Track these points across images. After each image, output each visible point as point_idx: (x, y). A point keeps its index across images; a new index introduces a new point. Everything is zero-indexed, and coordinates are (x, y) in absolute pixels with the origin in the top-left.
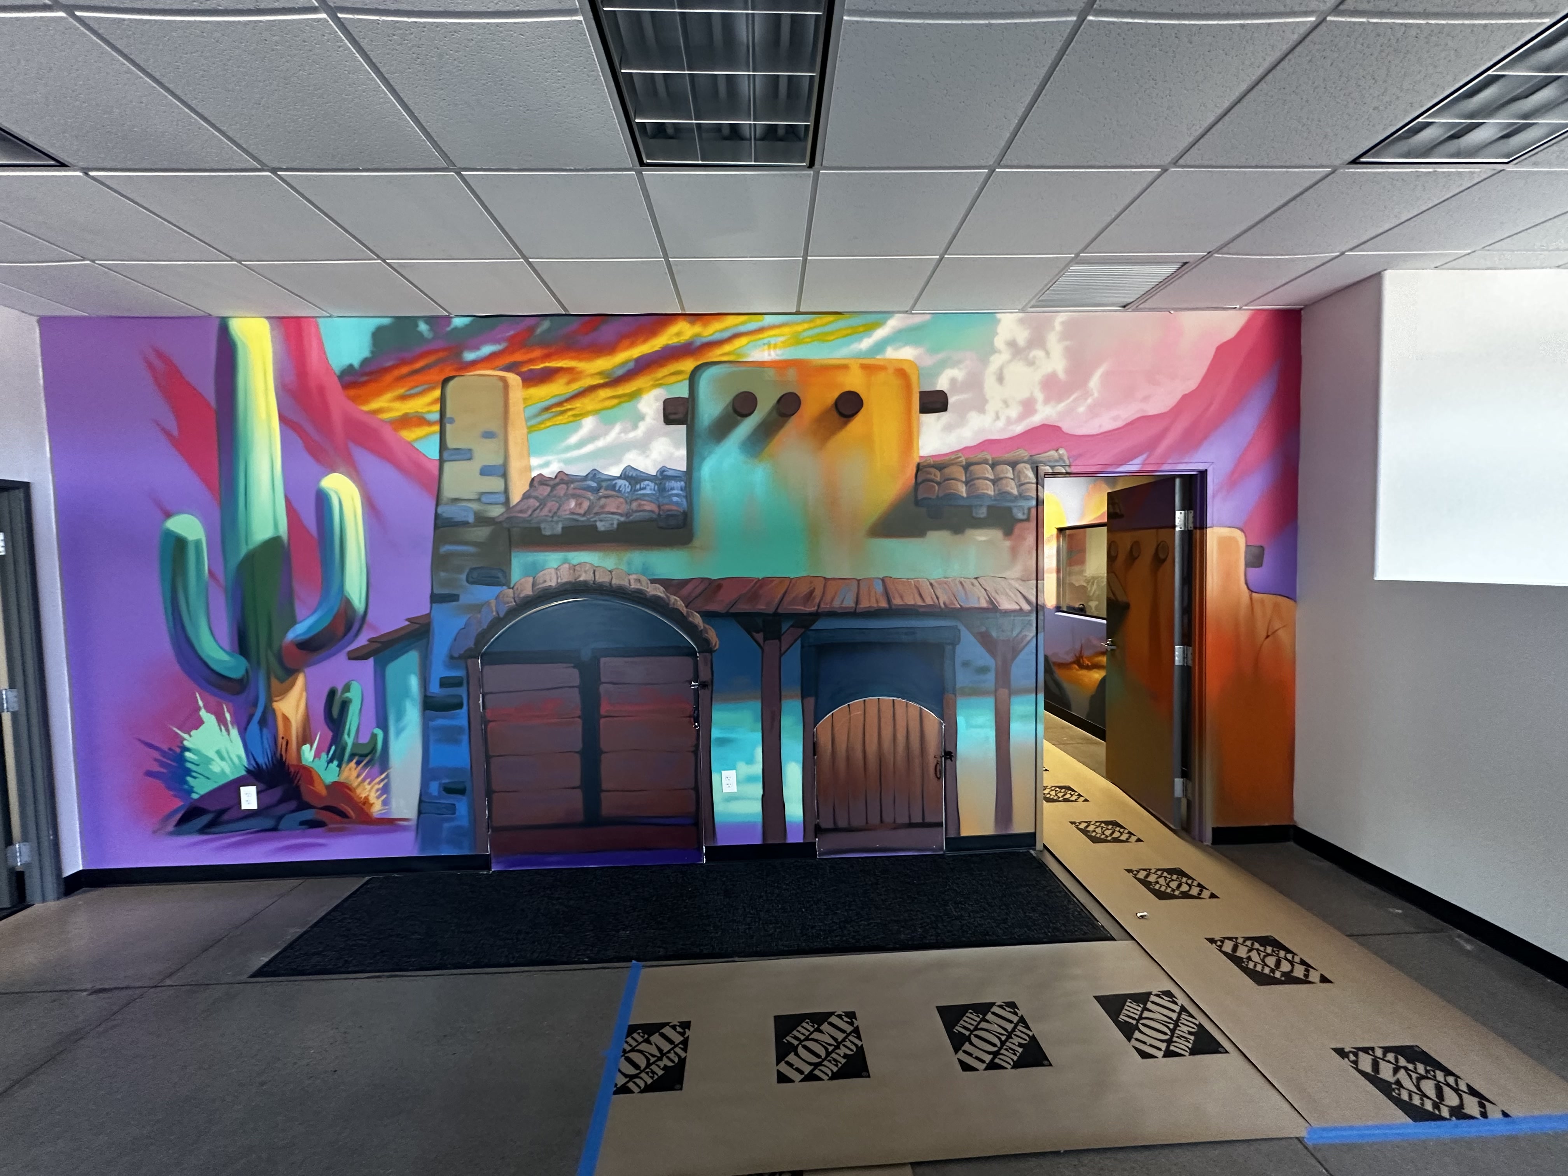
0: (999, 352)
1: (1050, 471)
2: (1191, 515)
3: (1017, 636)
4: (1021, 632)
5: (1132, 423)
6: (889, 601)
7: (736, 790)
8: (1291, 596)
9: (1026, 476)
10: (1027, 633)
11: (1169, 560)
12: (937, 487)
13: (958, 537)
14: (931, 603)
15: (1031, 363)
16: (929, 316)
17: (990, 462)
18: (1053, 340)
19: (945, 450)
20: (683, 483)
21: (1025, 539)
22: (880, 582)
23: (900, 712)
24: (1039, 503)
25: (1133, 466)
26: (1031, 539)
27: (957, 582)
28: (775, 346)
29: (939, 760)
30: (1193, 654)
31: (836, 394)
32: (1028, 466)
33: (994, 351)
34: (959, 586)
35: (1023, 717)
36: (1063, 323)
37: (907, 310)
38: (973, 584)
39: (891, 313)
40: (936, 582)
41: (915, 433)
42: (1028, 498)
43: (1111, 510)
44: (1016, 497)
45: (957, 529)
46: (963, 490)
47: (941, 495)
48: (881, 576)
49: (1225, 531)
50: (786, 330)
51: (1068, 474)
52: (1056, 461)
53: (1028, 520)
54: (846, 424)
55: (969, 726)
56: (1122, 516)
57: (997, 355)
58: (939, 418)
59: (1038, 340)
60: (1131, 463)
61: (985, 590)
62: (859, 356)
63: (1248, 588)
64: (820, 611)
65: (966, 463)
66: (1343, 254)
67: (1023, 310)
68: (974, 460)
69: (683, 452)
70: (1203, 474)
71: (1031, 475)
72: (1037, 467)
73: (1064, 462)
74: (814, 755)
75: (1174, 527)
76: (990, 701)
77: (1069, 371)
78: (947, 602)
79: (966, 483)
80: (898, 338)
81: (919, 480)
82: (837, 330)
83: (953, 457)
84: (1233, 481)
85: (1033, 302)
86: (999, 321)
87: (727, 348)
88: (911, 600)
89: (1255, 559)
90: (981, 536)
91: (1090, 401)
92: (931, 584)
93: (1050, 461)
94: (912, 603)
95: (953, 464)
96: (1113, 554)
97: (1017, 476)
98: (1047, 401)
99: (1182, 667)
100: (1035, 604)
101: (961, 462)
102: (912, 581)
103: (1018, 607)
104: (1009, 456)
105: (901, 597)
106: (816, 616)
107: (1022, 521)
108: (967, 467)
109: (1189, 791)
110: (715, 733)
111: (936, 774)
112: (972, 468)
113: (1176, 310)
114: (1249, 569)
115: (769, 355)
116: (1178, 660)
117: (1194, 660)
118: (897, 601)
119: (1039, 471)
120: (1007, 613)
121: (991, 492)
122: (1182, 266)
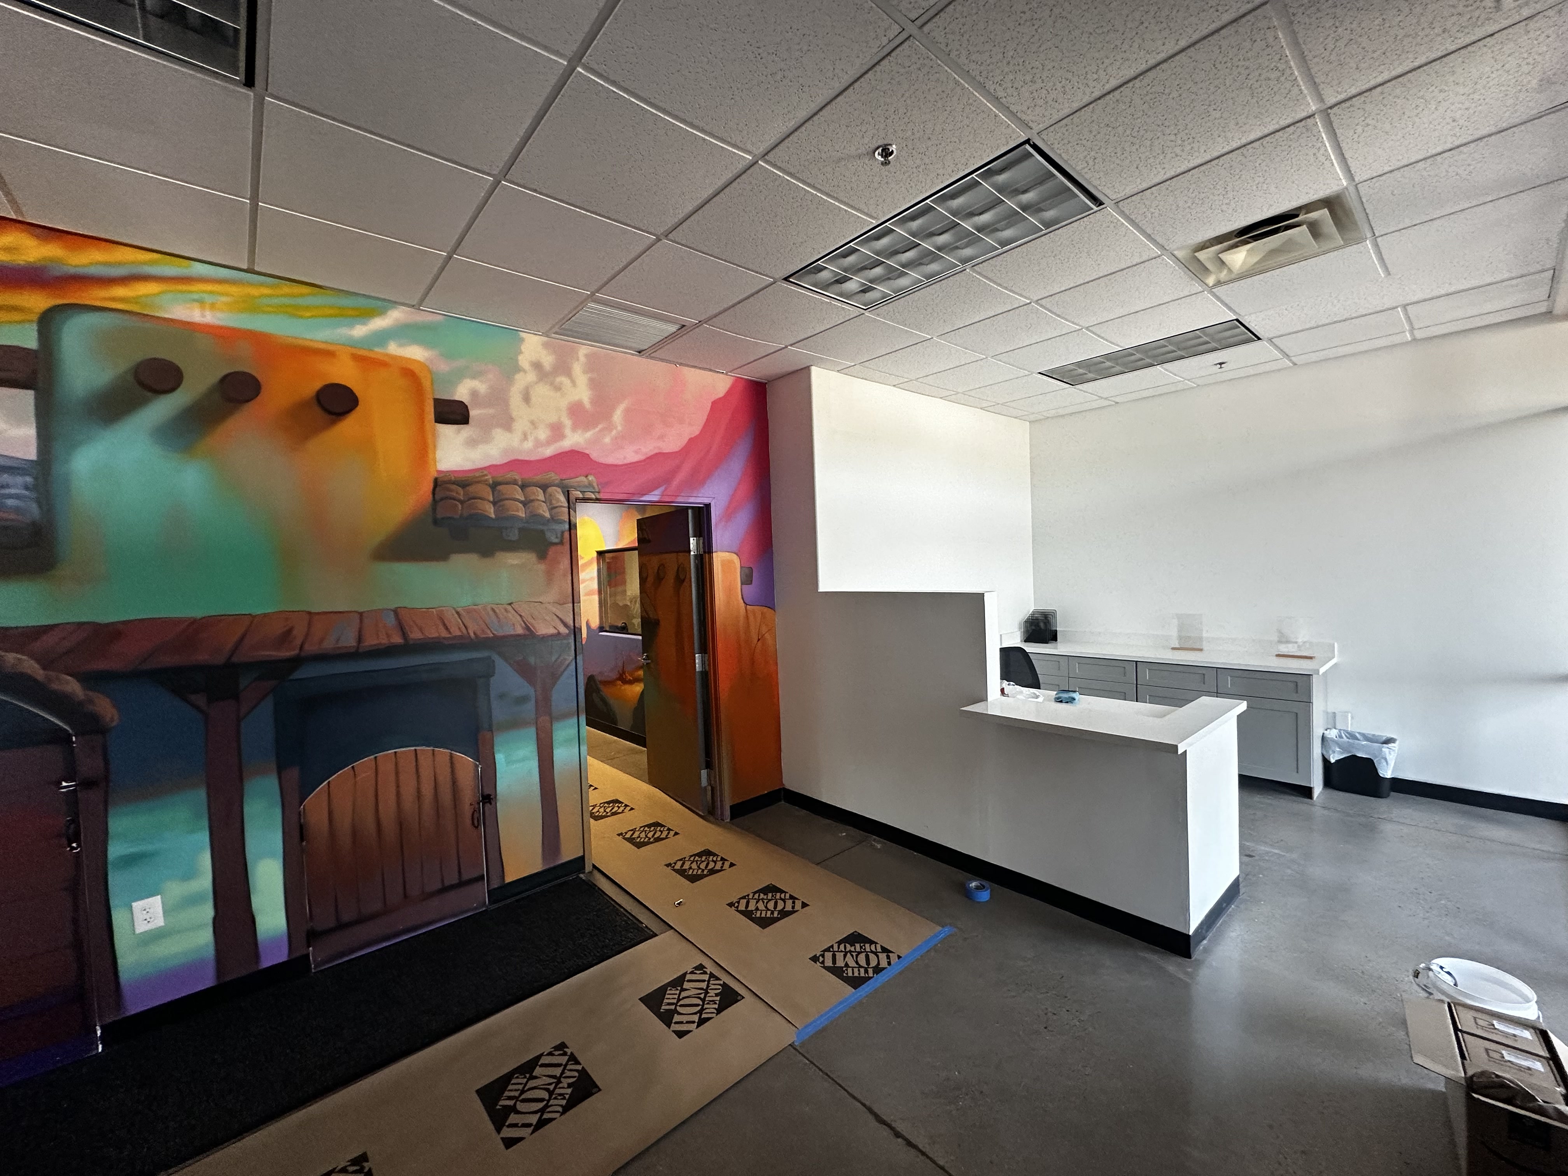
0: (525, 371)
1: (581, 496)
2: (701, 541)
3: (556, 661)
4: (560, 656)
5: (650, 458)
6: (404, 635)
7: (162, 924)
8: (772, 608)
9: (558, 500)
10: (567, 657)
11: (687, 580)
12: (460, 506)
13: (488, 561)
14: (460, 634)
15: (558, 388)
16: (441, 317)
17: (520, 483)
18: (577, 369)
19: (468, 466)
20: (29, 479)
21: (559, 563)
22: (392, 615)
23: (425, 763)
24: (572, 527)
25: (654, 496)
26: (566, 562)
27: (489, 609)
28: (213, 306)
29: (477, 806)
30: (709, 660)
31: (318, 385)
32: (559, 490)
33: (518, 369)
34: (491, 613)
35: (568, 741)
36: (586, 356)
37: (413, 304)
38: (506, 610)
39: (395, 304)
40: (464, 610)
41: (431, 446)
42: (561, 522)
43: (641, 536)
44: (548, 520)
45: (487, 551)
46: (491, 511)
47: (465, 514)
48: (393, 606)
49: (726, 556)
50: (233, 290)
51: (598, 500)
52: (587, 487)
53: (561, 543)
54: (333, 423)
55: (509, 762)
56: (649, 541)
57: (521, 374)
58: (459, 431)
59: (563, 367)
60: (653, 493)
61: (521, 616)
62: (352, 344)
63: (744, 602)
64: (303, 654)
65: (494, 482)
66: (786, 347)
67: (546, 334)
68: (500, 479)
69: (29, 432)
70: (708, 506)
71: (562, 498)
72: (568, 491)
73: (594, 488)
74: (302, 839)
75: (690, 551)
76: (532, 732)
77: (593, 402)
78: (479, 633)
79: (494, 503)
80: (402, 332)
81: (437, 497)
82: (317, 307)
83: (477, 474)
84: (729, 514)
85: (556, 329)
86: (522, 340)
87: (120, 291)
88: (434, 632)
89: (747, 580)
90: (513, 559)
91: (614, 432)
92: (458, 613)
93: (580, 487)
94: (436, 635)
95: (478, 482)
96: (644, 575)
97: (549, 500)
98: (575, 428)
99: (701, 672)
100: (572, 628)
101: (486, 480)
102: (434, 610)
103: (555, 631)
104: (538, 478)
105: (421, 629)
106: (296, 662)
107: (556, 544)
108: (494, 486)
109: (712, 779)
110: (115, 850)
111: (473, 823)
112: (499, 488)
113: (681, 364)
114: (744, 586)
115: (203, 316)
116: (698, 667)
117: (709, 665)
118: (415, 635)
119: (571, 496)
120: (545, 638)
121: (522, 514)
122: (682, 328)
